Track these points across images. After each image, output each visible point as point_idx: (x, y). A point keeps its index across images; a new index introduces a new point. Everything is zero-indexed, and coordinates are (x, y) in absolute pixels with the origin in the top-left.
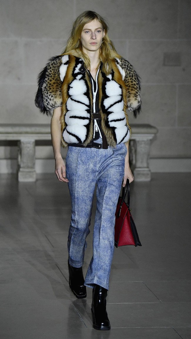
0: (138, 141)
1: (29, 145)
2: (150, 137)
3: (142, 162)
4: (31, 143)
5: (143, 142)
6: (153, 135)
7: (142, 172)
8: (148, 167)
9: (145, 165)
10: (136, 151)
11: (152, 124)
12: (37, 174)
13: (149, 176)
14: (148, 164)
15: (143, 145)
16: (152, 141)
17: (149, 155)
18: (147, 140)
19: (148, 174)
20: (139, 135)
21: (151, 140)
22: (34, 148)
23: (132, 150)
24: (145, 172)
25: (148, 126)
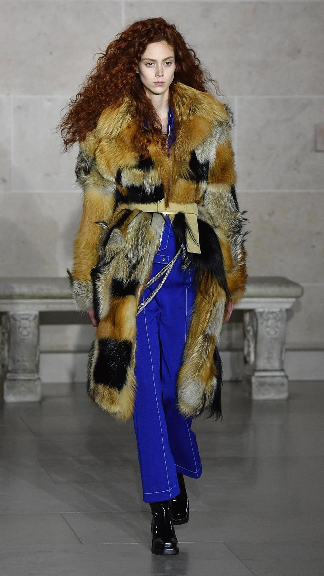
0: (261, 314)
1: (26, 323)
2: (287, 304)
3: (269, 359)
4: (31, 319)
5: (270, 316)
6: (293, 300)
7: (268, 380)
8: (282, 370)
9: (276, 365)
10: (256, 334)
11: (290, 277)
12: (44, 385)
13: (285, 388)
14: (282, 362)
15: (270, 323)
16: (289, 313)
17: (283, 343)
18: (281, 311)
19: (282, 384)
20: (263, 300)
21: (287, 311)
22: (39, 329)
23: (249, 332)
24: (275, 380)
25: (282, 281)
